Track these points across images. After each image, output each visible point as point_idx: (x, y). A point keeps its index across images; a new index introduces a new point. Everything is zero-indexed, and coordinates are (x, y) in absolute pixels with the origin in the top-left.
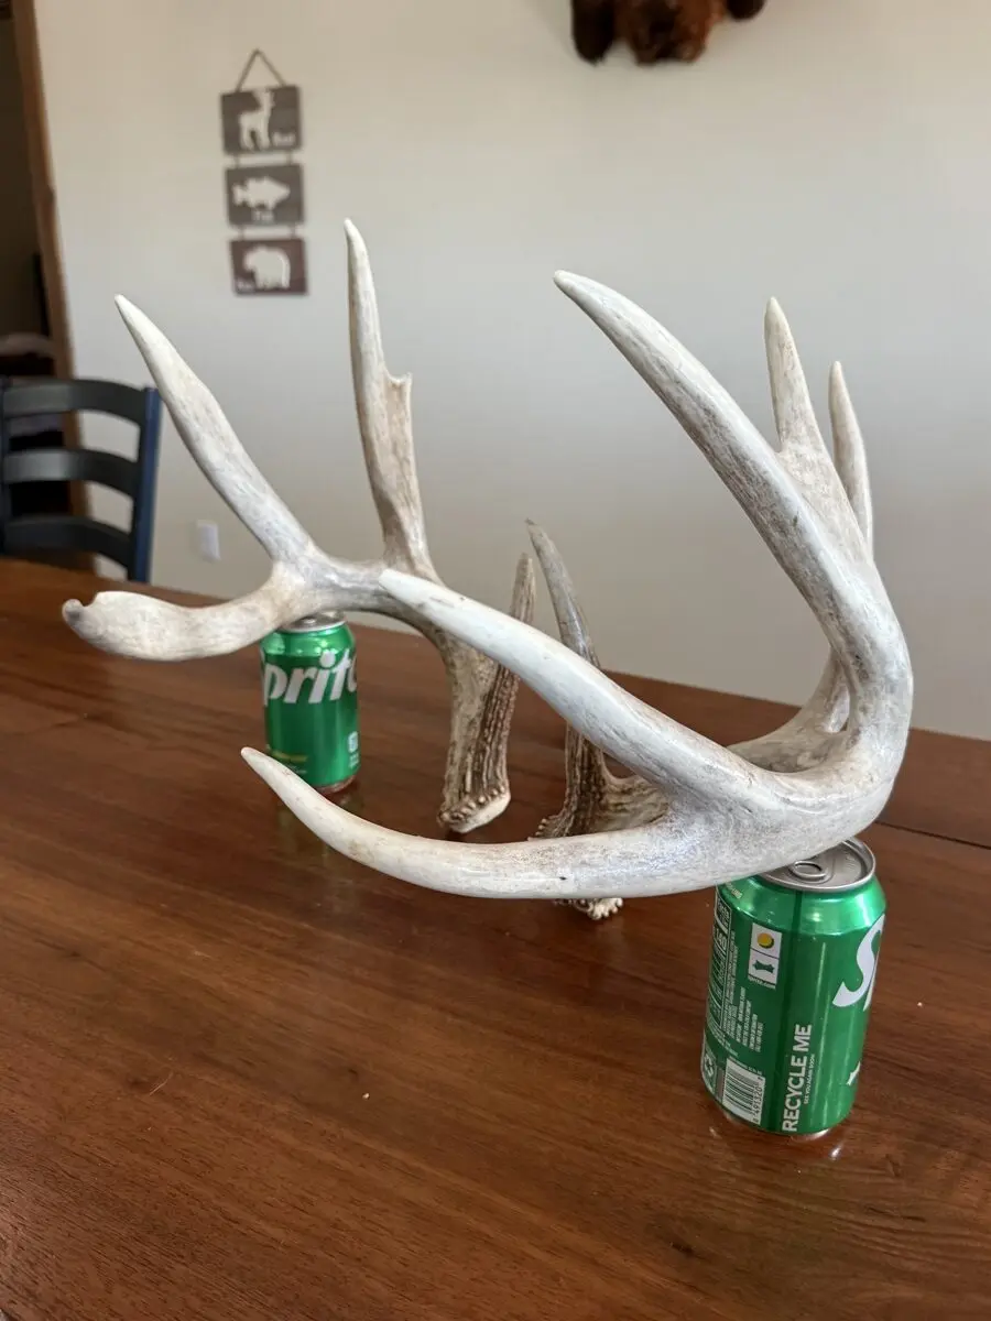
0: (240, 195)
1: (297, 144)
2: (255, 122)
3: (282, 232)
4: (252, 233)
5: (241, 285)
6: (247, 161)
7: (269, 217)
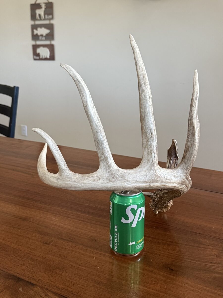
0: (35, 32)
1: (52, 18)
2: (40, 12)
3: (48, 43)
4: (38, 43)
5: (35, 57)
6: (38, 23)
7: (44, 38)
